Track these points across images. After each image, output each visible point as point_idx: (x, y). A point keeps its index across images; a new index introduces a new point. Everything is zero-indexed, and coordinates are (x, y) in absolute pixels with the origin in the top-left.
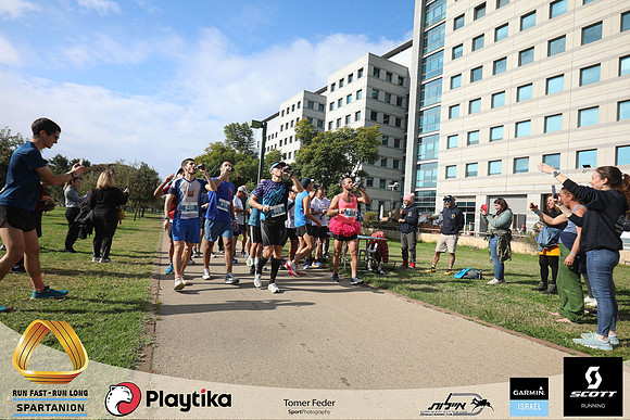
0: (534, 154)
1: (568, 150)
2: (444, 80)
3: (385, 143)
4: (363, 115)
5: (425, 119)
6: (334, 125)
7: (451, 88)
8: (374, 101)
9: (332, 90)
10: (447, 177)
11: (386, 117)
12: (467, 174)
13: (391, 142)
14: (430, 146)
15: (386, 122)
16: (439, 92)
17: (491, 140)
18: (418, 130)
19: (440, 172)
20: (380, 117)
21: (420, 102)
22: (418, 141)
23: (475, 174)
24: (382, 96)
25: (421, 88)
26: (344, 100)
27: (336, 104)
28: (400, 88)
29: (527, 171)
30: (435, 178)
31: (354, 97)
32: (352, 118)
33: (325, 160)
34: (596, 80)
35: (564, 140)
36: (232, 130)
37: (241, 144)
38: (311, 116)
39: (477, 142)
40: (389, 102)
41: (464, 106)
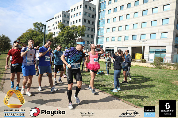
1: (139, 34)
2: (106, 11)
3: (88, 29)
4: (81, 20)
5: (100, 23)
6: (72, 23)
7: (108, 13)
8: (85, 16)
9: (72, 11)
10: (106, 41)
11: (89, 21)
12: (112, 40)
13: (90, 29)
14: (102, 31)
15: (89, 23)
16: (104, 15)
17: (119, 30)
18: (98, 26)
19: (104, 39)
20: (87, 21)
21: (99, 18)
22: (98, 30)
23: (114, 40)
24: (88, 14)
25: (99, 13)
26: (76, 15)
27: (73, 16)
28: (93, 12)
29: (128, 40)
30: (103, 41)
31: (79, 14)
32: (78, 21)
33: (68, 36)
34: (146, 14)
35: (138, 31)
36: (36, 24)
37: (39, 29)
38: (65, 19)
39: (115, 31)
40: (90, 16)
41: (112, 19)
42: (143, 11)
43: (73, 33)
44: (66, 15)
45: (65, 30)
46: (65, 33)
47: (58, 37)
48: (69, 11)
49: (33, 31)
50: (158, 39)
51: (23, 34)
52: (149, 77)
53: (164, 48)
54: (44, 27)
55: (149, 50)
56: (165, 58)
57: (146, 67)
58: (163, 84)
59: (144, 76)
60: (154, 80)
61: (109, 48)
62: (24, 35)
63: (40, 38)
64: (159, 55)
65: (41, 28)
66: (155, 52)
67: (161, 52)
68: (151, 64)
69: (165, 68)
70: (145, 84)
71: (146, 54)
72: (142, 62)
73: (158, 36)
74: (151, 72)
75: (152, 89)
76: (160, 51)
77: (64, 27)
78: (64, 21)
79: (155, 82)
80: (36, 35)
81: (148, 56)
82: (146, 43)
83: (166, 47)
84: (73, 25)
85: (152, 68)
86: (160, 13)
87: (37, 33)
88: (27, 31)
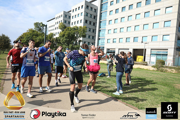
0: (131, 37)
1: (140, 36)
2: (108, 12)
3: (90, 30)
4: (83, 21)
5: (102, 24)
6: (74, 23)
7: (110, 15)
8: (86, 17)
9: (73, 12)
10: (108, 43)
11: (90, 22)
12: (113, 42)
13: (92, 30)
14: (103, 33)
15: (90, 24)
16: (106, 16)
17: (120, 32)
18: (100, 27)
19: (106, 41)
20: (88, 22)
21: (100, 19)
22: (100, 31)
23: (115, 42)
24: (89, 15)
25: (101, 14)
26: (77, 16)
27: (74, 17)
28: (94, 13)
29: (129, 42)
30: (104, 43)
31: (80, 15)
32: (79, 22)
33: (68, 37)
34: (148, 16)
35: (139, 33)
36: (36, 24)
37: (40, 30)
38: (66, 20)
39: (116, 32)
40: (91, 17)
41: (113, 21)
42: (145, 13)
43: (74, 33)
44: (67, 16)
45: (66, 30)
46: (66, 33)
47: (58, 38)
48: (71, 11)
49: (33, 31)
50: (160, 42)
51: (23, 34)
52: (151, 80)
53: (166, 51)
54: (45, 27)
55: (151, 52)
56: (167, 61)
57: (147, 70)
58: (166, 87)
59: (146, 79)
60: (156, 83)
61: (110, 50)
62: (25, 35)
63: (40, 38)
64: (160, 57)
65: (42, 28)
66: (157, 54)
67: (163, 55)
68: (153, 66)
69: (167, 71)
70: (147, 87)
71: (147, 57)
72: (144, 65)
73: (160, 38)
74: (153, 75)
75: (155, 92)
76: (161, 54)
77: (65, 27)
78: (65, 22)
79: (157, 85)
80: (37, 35)
81: (150, 58)
82: (148, 45)
83: (168, 49)
84: (75, 25)
85: (154, 70)
86: (162, 15)
87: (38, 33)
88: (27, 31)
